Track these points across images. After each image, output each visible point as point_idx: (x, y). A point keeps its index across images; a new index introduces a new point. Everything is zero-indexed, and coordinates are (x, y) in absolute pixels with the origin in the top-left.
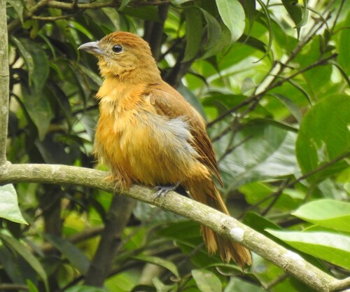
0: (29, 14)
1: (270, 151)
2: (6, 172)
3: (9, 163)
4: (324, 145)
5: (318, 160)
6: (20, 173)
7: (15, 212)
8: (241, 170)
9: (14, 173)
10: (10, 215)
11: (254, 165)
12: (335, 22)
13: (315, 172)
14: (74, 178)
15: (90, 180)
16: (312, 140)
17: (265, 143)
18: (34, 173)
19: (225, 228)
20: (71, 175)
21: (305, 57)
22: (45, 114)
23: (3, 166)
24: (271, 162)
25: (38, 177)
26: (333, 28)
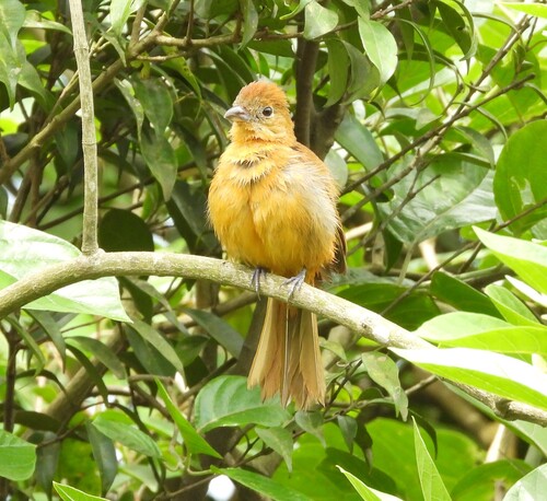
0: (134, 53)
1: (469, 189)
2: (98, 263)
3: (101, 251)
4: (528, 183)
5: (522, 203)
6: (115, 263)
7: (117, 307)
8: (431, 215)
9: (108, 265)
10: (111, 312)
11: (448, 208)
12: (531, 35)
13: (518, 218)
14: (181, 269)
15: (200, 271)
16: (512, 179)
17: (462, 177)
18: (133, 264)
19: (365, 327)
20: (177, 266)
21: (506, 71)
22: (171, 167)
23: (95, 255)
24: (471, 202)
25: (136, 268)
26: (529, 42)
